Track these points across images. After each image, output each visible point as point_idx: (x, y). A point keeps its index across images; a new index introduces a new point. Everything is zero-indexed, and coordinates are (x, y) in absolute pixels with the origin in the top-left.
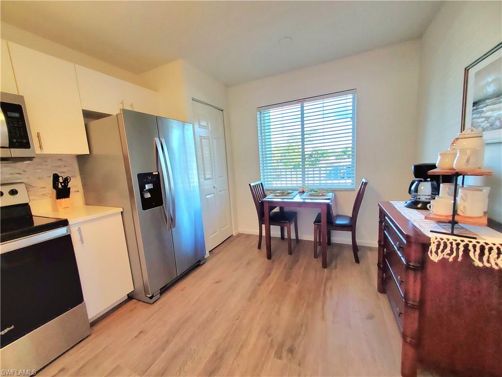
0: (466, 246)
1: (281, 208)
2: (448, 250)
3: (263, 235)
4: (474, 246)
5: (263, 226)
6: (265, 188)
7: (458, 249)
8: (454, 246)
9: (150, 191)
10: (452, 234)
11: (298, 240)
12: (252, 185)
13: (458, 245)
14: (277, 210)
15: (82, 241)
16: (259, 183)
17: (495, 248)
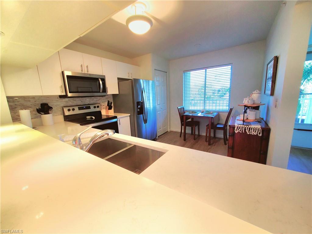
0: (245, 128)
1: (192, 119)
2: (240, 129)
3: (182, 132)
4: (247, 128)
5: (183, 127)
6: (185, 110)
7: (243, 129)
8: (242, 128)
9: (139, 108)
10: (243, 125)
11: (199, 135)
12: (179, 108)
13: (243, 127)
14: (190, 120)
15: (120, 124)
16: (182, 107)
17: (253, 128)
